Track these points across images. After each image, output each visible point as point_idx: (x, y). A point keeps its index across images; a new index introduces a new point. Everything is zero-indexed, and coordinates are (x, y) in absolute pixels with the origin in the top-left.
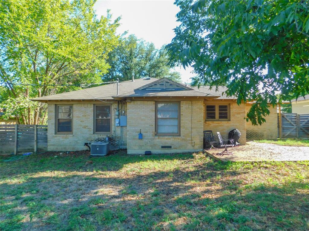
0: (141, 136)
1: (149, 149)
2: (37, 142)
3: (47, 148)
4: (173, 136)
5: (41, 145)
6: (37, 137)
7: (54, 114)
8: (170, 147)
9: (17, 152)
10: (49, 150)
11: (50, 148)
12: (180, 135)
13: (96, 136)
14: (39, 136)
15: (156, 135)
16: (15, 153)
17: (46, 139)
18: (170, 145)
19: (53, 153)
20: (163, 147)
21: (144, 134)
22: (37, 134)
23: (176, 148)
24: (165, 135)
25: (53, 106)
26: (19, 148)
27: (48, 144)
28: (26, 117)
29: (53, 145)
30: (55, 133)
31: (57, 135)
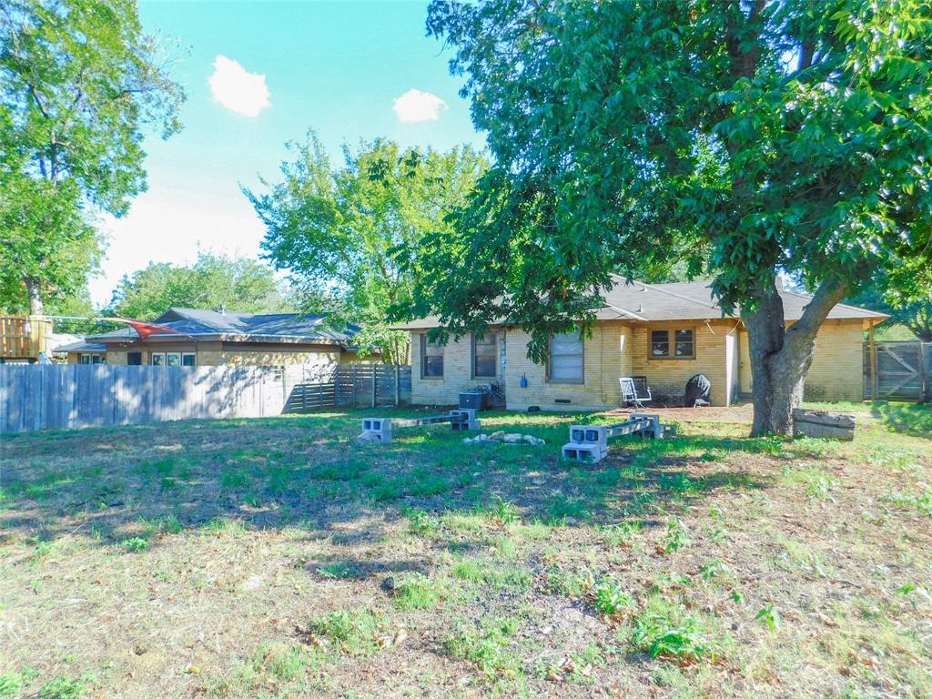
0: (525, 383)
1: (536, 403)
2: (399, 391)
3: (410, 399)
4: (574, 383)
5: (404, 396)
6: (399, 383)
7: (419, 348)
8: (569, 401)
9: (376, 404)
10: (413, 403)
11: (415, 400)
12: (583, 383)
13: (475, 383)
14: (401, 381)
15: (547, 382)
16: (373, 405)
17: (409, 387)
18: (567, 398)
19: (417, 406)
20: (557, 401)
21: (529, 380)
22: (399, 378)
23: (577, 404)
24: (561, 381)
25: (419, 337)
26: (378, 398)
27: (413, 394)
28: (393, 353)
29: (418, 396)
30: (422, 378)
31: (424, 381)
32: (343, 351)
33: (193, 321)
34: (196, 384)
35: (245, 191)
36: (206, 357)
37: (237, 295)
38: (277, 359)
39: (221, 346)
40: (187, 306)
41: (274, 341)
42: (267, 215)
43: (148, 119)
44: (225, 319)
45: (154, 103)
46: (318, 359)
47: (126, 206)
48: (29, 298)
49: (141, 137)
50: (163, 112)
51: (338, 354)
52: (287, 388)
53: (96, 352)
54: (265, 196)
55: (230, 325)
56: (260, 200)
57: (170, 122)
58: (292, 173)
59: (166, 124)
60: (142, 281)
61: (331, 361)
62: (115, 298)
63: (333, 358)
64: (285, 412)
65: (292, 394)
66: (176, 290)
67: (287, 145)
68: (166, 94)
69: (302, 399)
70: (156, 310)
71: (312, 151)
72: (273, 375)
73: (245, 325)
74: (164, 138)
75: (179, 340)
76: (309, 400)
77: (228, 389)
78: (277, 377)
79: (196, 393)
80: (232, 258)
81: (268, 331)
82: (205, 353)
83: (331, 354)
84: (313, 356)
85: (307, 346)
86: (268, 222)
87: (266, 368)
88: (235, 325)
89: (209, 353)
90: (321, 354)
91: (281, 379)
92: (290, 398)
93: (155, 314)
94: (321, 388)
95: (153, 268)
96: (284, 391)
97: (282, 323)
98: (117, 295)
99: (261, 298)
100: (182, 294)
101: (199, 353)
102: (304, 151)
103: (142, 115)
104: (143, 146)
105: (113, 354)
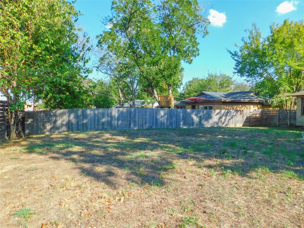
2: (290, 120)
3: (295, 123)
5: (292, 122)
6: (290, 117)
7: (300, 104)
9: (279, 125)
11: (298, 124)
16: (278, 125)
17: (295, 119)
19: (299, 127)
22: (290, 115)
25: (300, 99)
26: (280, 123)
27: (297, 121)
28: (285, 105)
29: (299, 122)
30: (301, 115)
31: (302, 116)
32: (263, 104)
33: (209, 95)
34: (216, 115)
35: (228, 51)
36: (216, 107)
37: (220, 87)
38: (239, 107)
39: (221, 103)
40: (205, 91)
41: (237, 101)
42: (236, 58)
43: (199, 32)
44: (219, 94)
45: (200, 27)
46: (254, 108)
47: (192, 60)
48: (169, 90)
49: (196, 38)
50: (203, 29)
51: (261, 106)
52: (244, 118)
53: (181, 105)
54: (235, 51)
55: (220, 96)
56: (233, 53)
57: (205, 32)
58: (246, 41)
59: (204, 33)
60: (191, 84)
61: (258, 109)
62: (184, 89)
63: (259, 107)
64: (243, 126)
65: (246, 120)
66: (201, 86)
67: (245, 31)
68: (204, 23)
69: (250, 121)
70: (196, 92)
71: (254, 31)
72: (239, 113)
73: (225, 96)
74: (203, 37)
75: (208, 101)
76: (252, 122)
77: (225, 117)
78: (241, 114)
79: (215, 118)
80: (218, 75)
81: (234, 98)
82: (216, 106)
83: (259, 106)
84: (252, 107)
85: (250, 103)
86: (236, 60)
87: (237, 111)
88: (222, 96)
89: (217, 106)
90: (255, 106)
91: (242, 114)
92: (245, 121)
93: (196, 94)
94: (256, 118)
95: (194, 79)
96: (243, 118)
97: (238, 95)
98: (184, 88)
99: (228, 87)
100: (204, 87)
101: (214, 105)
102: (251, 32)
103: (197, 31)
104: (198, 41)
105: (187, 106)
